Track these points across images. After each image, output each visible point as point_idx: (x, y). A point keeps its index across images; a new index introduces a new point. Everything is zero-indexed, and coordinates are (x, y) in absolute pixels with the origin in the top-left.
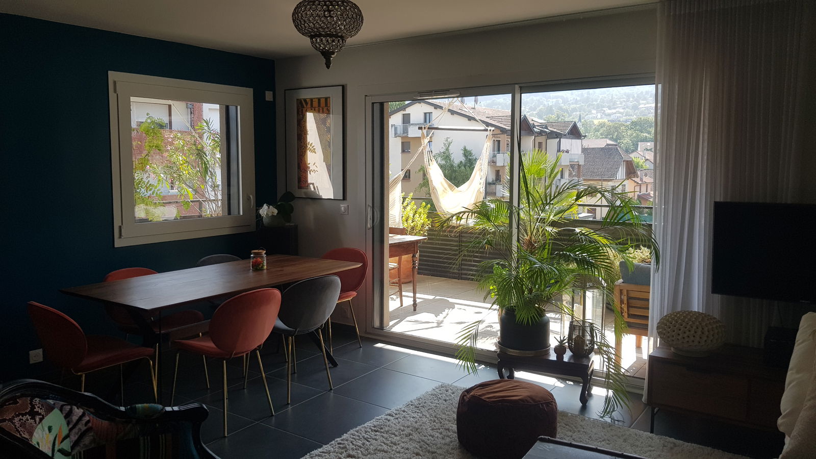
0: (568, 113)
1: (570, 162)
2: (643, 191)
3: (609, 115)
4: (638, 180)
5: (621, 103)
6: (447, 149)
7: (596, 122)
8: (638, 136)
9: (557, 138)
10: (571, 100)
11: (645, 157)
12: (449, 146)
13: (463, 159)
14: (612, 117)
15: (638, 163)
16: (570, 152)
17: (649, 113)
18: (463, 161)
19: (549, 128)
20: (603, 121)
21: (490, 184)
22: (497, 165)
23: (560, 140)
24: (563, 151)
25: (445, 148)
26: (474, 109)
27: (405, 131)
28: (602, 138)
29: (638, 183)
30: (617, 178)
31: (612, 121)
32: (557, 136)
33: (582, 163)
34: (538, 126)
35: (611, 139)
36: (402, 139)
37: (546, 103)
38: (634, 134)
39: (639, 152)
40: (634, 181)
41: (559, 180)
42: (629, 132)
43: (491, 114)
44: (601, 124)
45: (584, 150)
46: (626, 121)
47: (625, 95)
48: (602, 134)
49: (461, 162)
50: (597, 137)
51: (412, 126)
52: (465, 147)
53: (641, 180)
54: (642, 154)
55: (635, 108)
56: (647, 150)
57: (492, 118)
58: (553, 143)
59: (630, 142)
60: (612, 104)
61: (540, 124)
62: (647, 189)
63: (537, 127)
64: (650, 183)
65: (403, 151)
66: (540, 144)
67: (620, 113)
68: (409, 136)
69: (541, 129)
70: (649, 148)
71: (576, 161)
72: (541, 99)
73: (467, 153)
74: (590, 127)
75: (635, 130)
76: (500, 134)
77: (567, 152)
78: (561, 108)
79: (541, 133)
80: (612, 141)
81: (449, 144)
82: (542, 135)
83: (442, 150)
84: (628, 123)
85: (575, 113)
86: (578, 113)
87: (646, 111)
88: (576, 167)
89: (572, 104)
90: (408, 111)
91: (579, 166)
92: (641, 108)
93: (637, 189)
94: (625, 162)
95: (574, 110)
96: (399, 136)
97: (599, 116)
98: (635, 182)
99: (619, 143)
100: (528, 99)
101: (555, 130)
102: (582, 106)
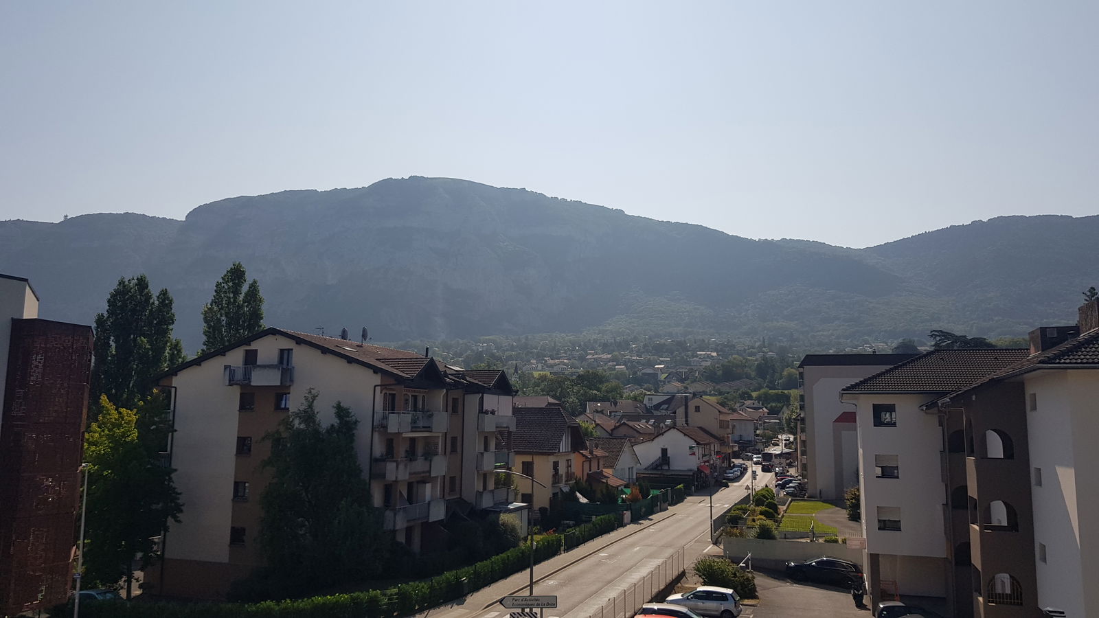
0: (502, 361)
1: (497, 427)
2: (594, 469)
3: (552, 366)
4: (586, 453)
5: (565, 353)
6: (310, 406)
7: (536, 374)
8: (585, 394)
9: (478, 393)
10: (506, 346)
11: (595, 421)
12: (313, 401)
13: (336, 421)
14: (556, 369)
15: (587, 429)
16: (496, 413)
17: (598, 366)
18: (336, 424)
19: (468, 379)
20: (544, 373)
21: (377, 460)
22: (389, 431)
23: (483, 396)
24: (486, 412)
25: (306, 404)
26: (361, 346)
27: (247, 376)
28: (543, 395)
29: (587, 457)
30: (561, 451)
31: (555, 374)
32: (480, 390)
33: (513, 429)
34: (452, 375)
35: (554, 397)
36: (241, 389)
37: (474, 348)
38: (581, 392)
39: (588, 415)
40: (582, 454)
41: (482, 454)
42: (576, 389)
43: (385, 354)
44: (542, 377)
45: (516, 410)
46: (572, 374)
47: (570, 342)
48: (543, 391)
49: (332, 425)
50: (537, 393)
51: (258, 369)
52: (339, 403)
53: (591, 453)
54: (592, 417)
55: (582, 358)
56: (597, 412)
57: (384, 360)
58: (472, 400)
59: (577, 401)
60: (554, 352)
61: (455, 373)
62: (598, 467)
63: (450, 377)
64: (601, 457)
65: (242, 407)
66: (455, 400)
67: (565, 364)
68: (252, 384)
69: (456, 379)
70: (599, 410)
71: (505, 426)
72: (469, 342)
73: (341, 412)
74: (529, 380)
75: (582, 386)
76: (393, 385)
77: (493, 412)
78: (493, 356)
79: (456, 385)
80: (555, 399)
81: (314, 397)
82: (458, 389)
83: (302, 408)
84: (574, 377)
85: (510, 362)
86: (514, 362)
87: (595, 363)
88: (506, 435)
89: (507, 350)
90: (254, 346)
91: (509, 433)
92: (588, 359)
93: (587, 465)
94: (569, 429)
95: (510, 358)
96: (237, 384)
97: (540, 367)
98: (584, 455)
99: (563, 402)
100: (453, 342)
101: (476, 382)
102: (519, 353)
